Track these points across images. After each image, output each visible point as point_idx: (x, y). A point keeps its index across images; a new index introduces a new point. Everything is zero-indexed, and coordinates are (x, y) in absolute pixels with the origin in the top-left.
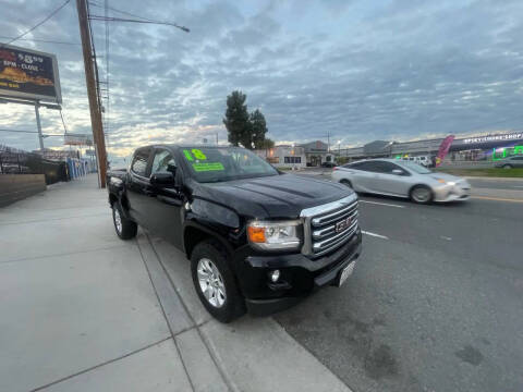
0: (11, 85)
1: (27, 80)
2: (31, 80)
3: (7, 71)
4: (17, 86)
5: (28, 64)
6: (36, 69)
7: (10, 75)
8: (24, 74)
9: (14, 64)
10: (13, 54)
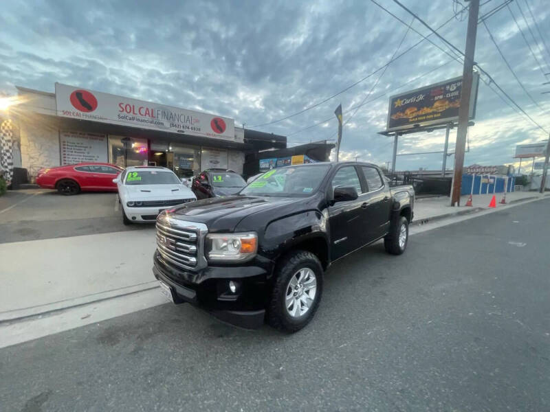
0: (435, 116)
1: (447, 107)
2: (451, 105)
3: (436, 104)
4: (439, 115)
5: (451, 92)
6: (457, 93)
7: (437, 108)
8: (447, 102)
9: (441, 97)
10: (443, 88)
